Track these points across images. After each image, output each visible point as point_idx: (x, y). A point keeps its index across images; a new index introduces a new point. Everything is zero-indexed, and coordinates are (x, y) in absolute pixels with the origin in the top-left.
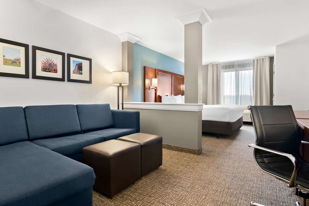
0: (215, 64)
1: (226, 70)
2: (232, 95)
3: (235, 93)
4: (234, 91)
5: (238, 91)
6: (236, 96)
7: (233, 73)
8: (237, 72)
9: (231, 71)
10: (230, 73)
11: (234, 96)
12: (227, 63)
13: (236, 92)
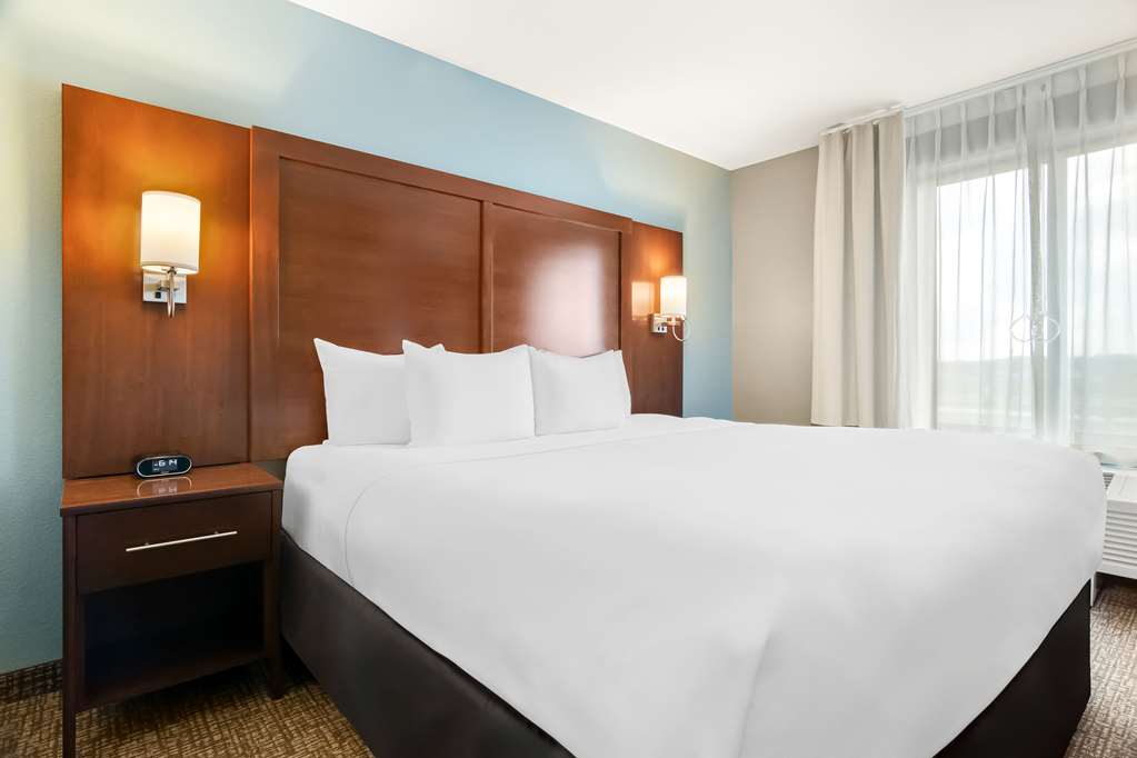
0: (860, 128)
1: (948, 165)
2: (1002, 354)
3: (1023, 329)
4: (1019, 313)
5: (1056, 312)
6: (1036, 358)
7: (1010, 185)
8: (1044, 169)
9: (991, 168)
10: (978, 185)
11: (1014, 364)
12: (957, 106)
13: (1036, 321)
